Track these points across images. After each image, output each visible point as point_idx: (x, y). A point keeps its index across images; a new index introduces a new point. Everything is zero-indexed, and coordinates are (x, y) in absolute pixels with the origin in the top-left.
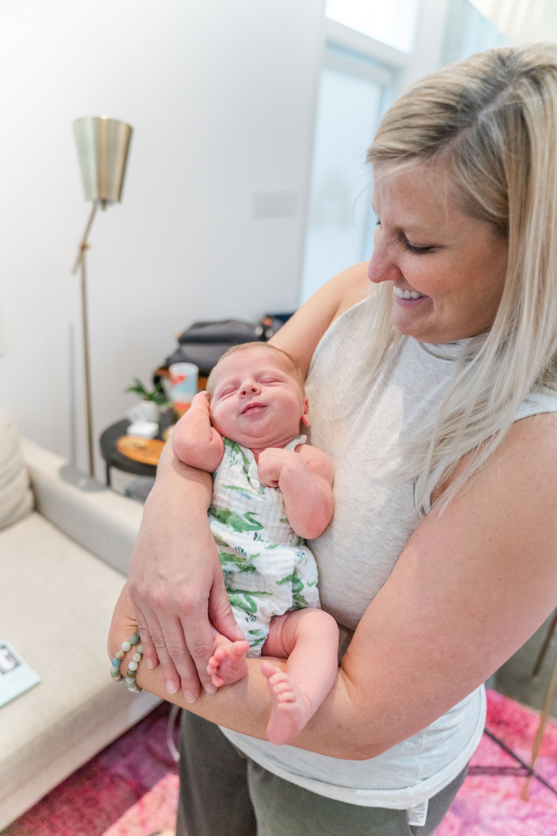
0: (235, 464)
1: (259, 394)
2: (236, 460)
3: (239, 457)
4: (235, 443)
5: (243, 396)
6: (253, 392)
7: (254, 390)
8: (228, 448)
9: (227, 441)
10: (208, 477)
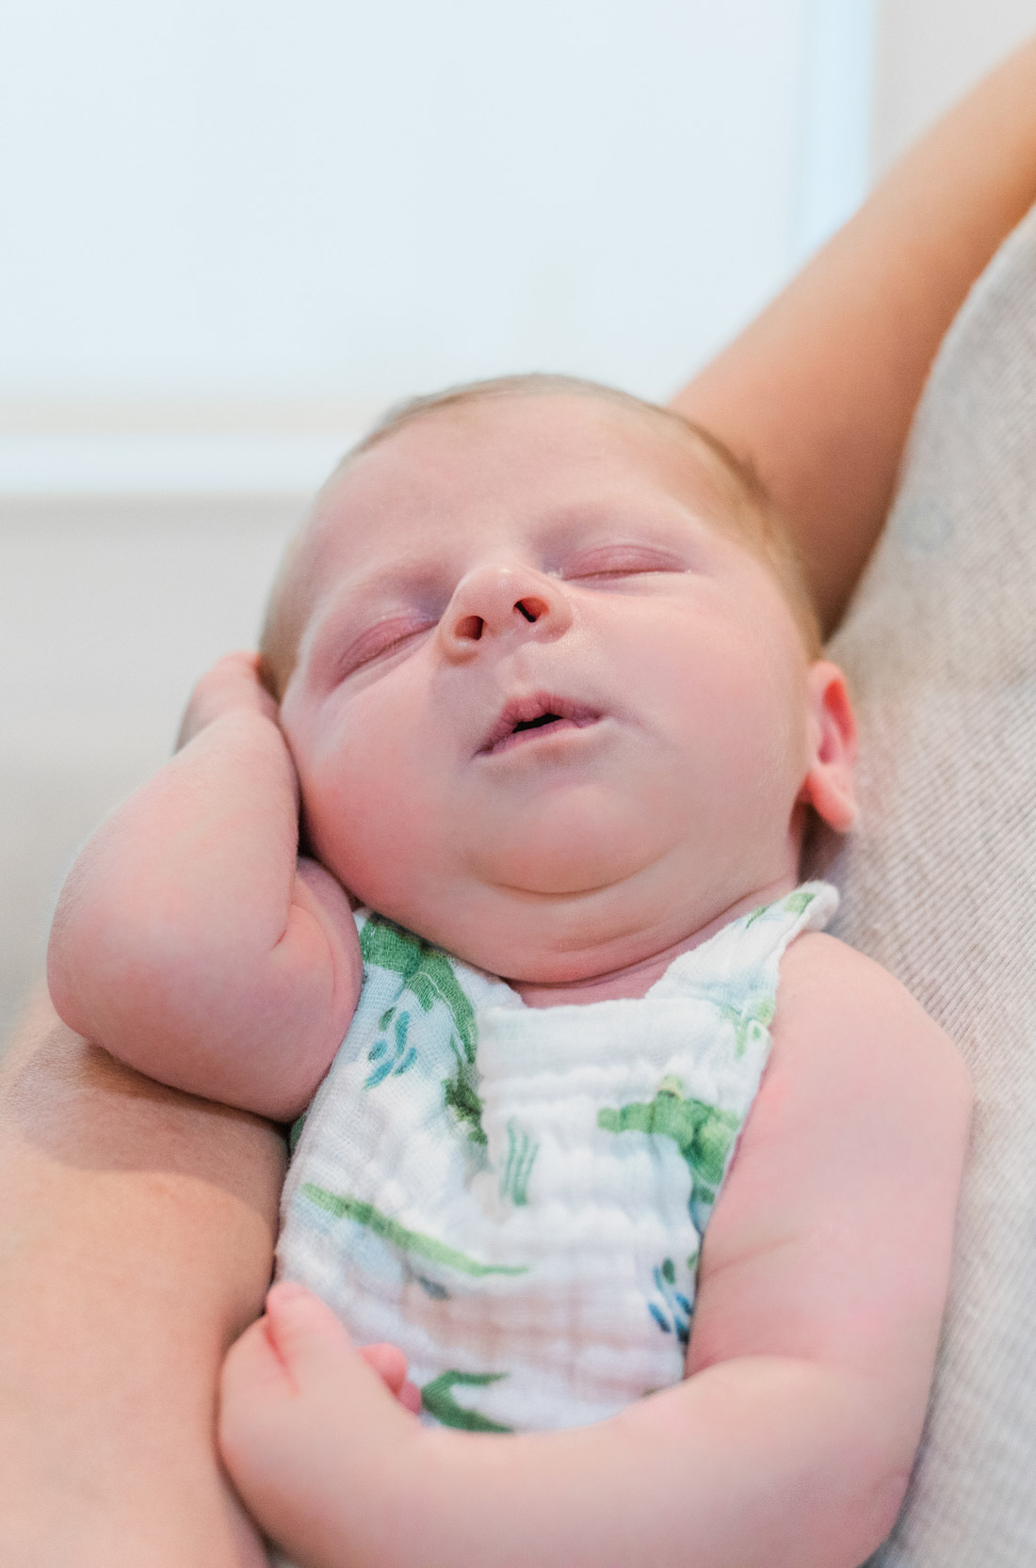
0: (401, 1071)
1: (558, 630)
2: (408, 1046)
3: (432, 1025)
4: (426, 946)
5: (465, 645)
6: (520, 619)
7: (528, 610)
8: (383, 980)
9: (383, 936)
10: (253, 1144)
